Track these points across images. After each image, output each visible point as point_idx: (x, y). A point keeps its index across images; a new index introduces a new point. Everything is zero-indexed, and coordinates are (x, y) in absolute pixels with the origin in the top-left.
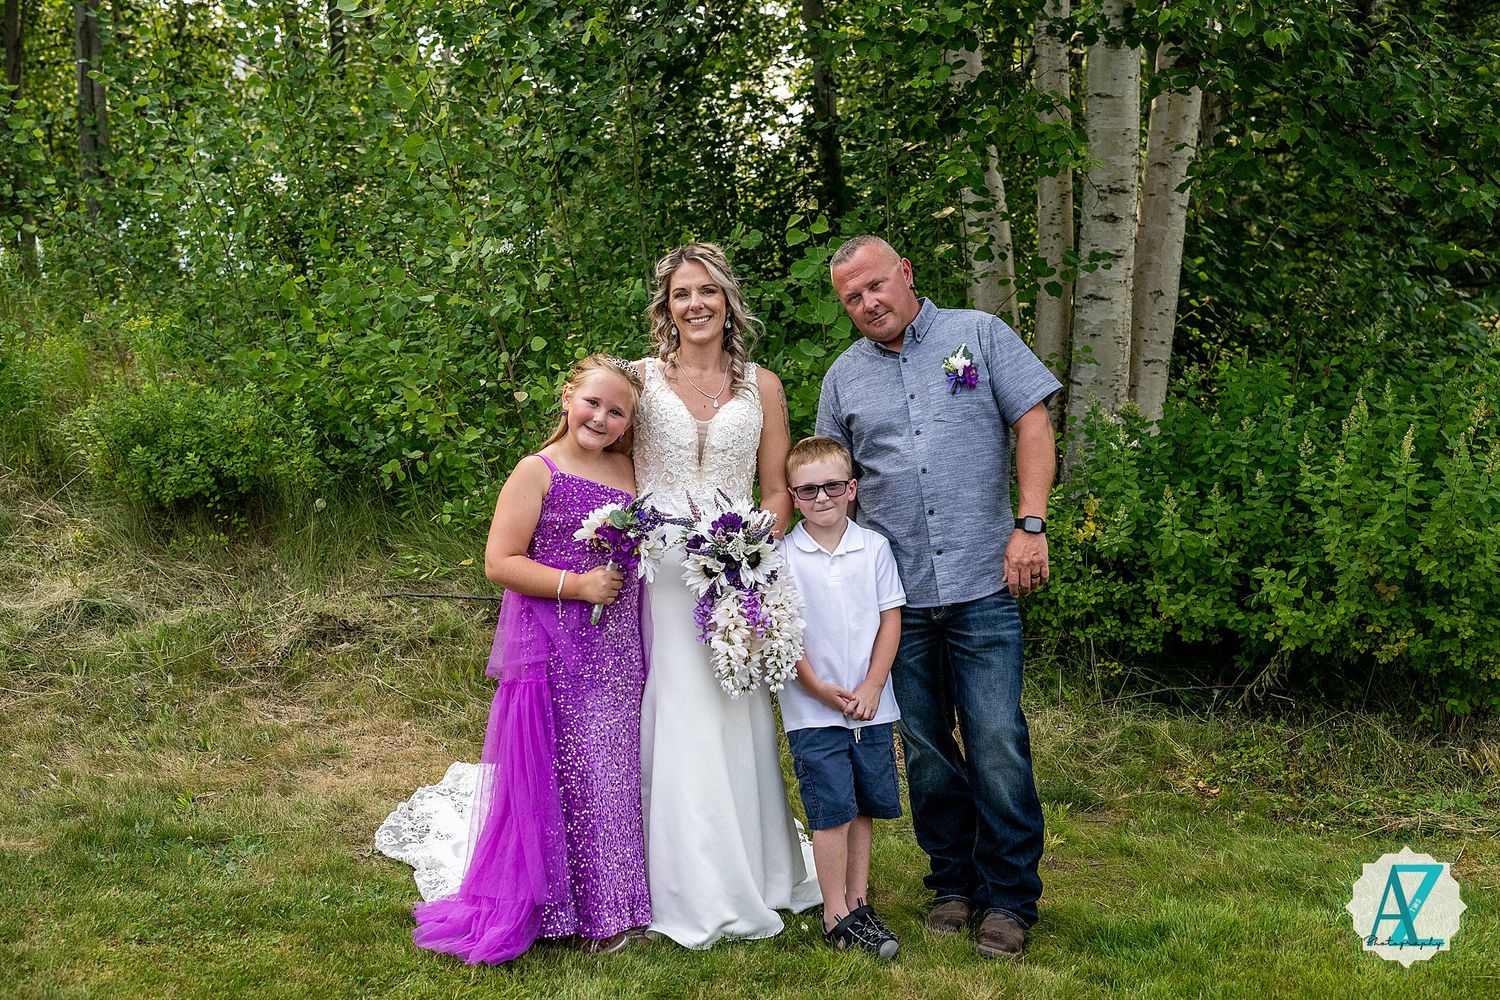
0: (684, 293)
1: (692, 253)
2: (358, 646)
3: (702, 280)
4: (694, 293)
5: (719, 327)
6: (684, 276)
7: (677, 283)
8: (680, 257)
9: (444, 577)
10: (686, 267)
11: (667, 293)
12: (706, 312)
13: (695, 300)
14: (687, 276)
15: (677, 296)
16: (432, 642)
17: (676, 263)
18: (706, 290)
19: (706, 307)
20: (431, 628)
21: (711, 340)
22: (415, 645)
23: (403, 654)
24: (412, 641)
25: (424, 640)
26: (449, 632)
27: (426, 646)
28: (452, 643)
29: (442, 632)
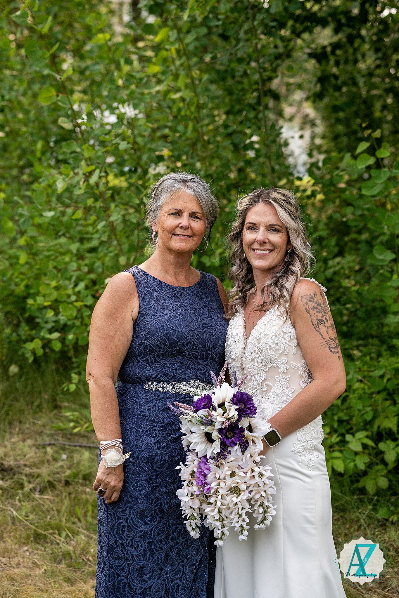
0: (254, 227)
1: (268, 197)
2: (8, 483)
3: (271, 219)
4: (262, 229)
5: (278, 258)
6: (257, 214)
8: (257, 199)
10: (260, 207)
11: (242, 224)
12: (268, 246)
13: (261, 235)
14: (259, 214)
15: (249, 228)
16: (67, 483)
17: (254, 201)
18: (272, 228)
19: (270, 242)
20: (68, 472)
22: (51, 485)
23: (42, 492)
24: (49, 482)
25: (60, 481)
26: (81, 476)
27: (59, 486)
28: (82, 485)
29: (76, 475)
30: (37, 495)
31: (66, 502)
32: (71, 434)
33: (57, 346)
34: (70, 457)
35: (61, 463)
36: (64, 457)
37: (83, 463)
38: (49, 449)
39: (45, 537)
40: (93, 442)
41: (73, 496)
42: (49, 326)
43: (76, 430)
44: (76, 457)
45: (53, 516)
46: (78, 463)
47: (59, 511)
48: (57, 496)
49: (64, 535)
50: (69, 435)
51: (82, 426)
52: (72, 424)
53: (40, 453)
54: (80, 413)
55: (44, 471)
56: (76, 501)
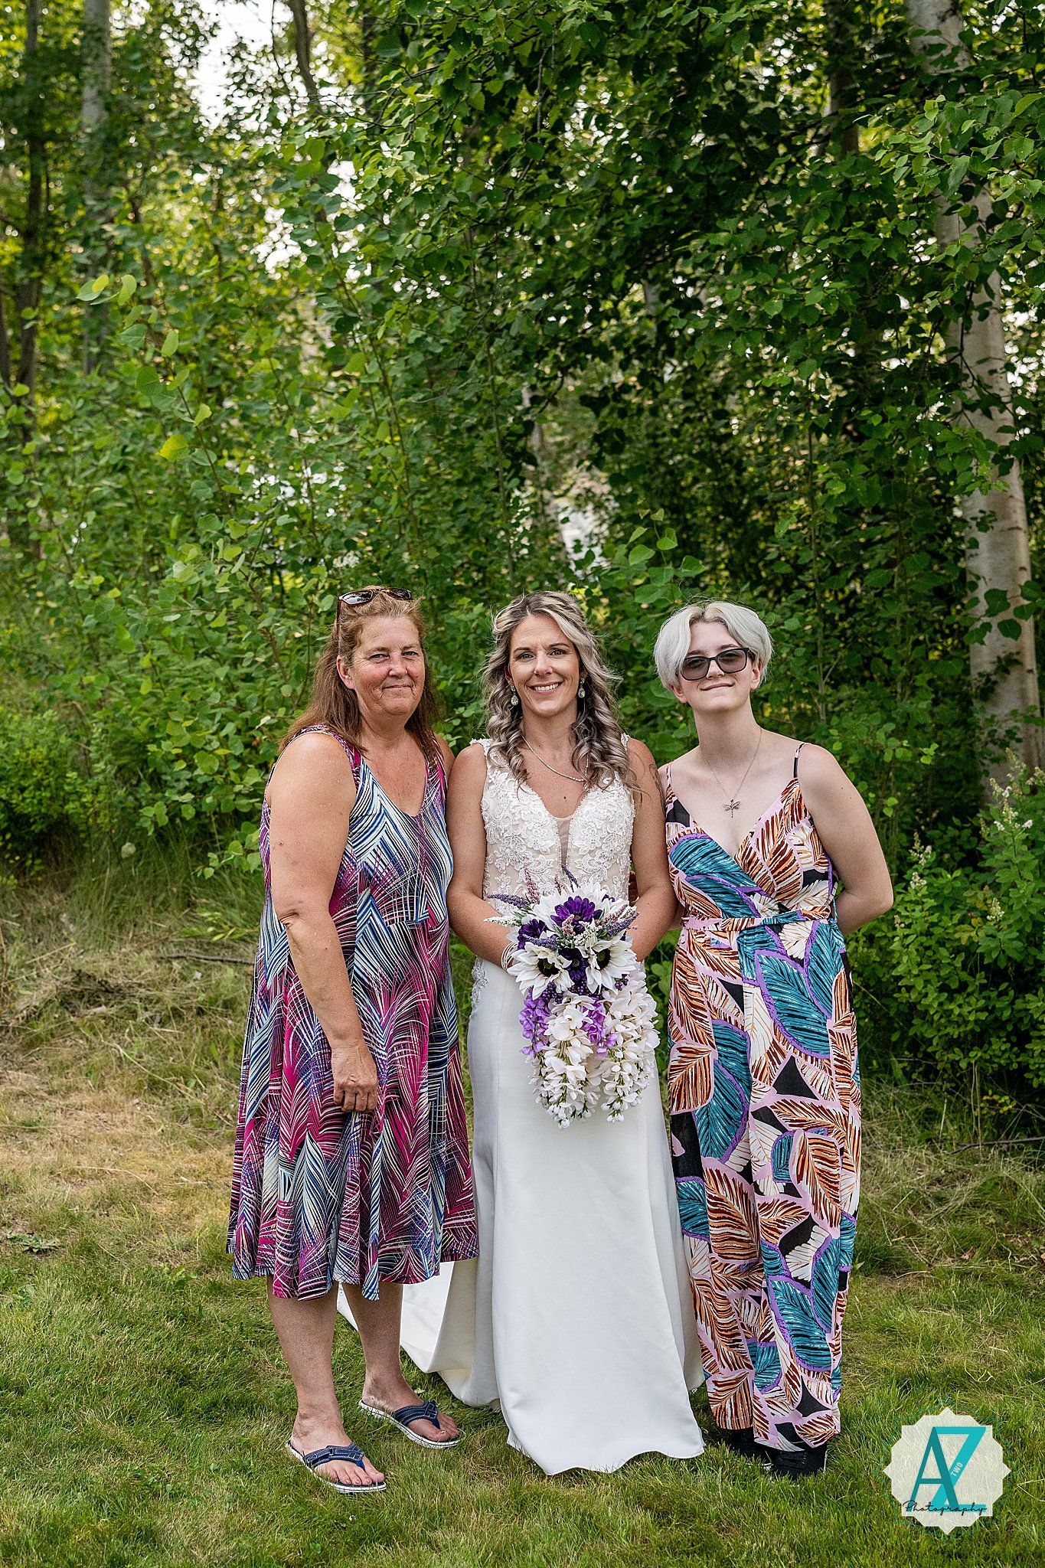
0: (527, 654)
1: (539, 605)
2: (114, 1010)
3: (551, 637)
4: (541, 654)
5: (571, 694)
6: (527, 632)
7: (520, 641)
8: (523, 609)
9: (242, 939)
10: (530, 621)
11: (507, 653)
12: (554, 678)
13: (542, 662)
14: (532, 632)
15: (518, 657)
16: (200, 1012)
17: (518, 616)
18: (555, 651)
19: (556, 672)
20: (202, 997)
21: (562, 711)
22: (177, 1014)
23: (162, 1024)
24: (174, 1009)
25: (190, 1009)
26: (220, 1002)
27: (188, 1016)
28: (221, 1015)
29: (213, 1002)
30: (156, 1028)
31: (198, 1038)
32: (209, 944)
33: (189, 813)
34: (207, 976)
35: (192, 984)
36: (198, 975)
37: (223, 983)
38: (175, 964)
39: (165, 1085)
40: (241, 956)
41: (207, 1030)
42: (182, 785)
43: (216, 938)
44: (215, 975)
45: (179, 1057)
46: (218, 984)
47: (186, 1051)
48: (185, 1029)
49: (193, 1084)
50: (206, 945)
51: (226, 932)
52: (211, 929)
53: (162, 970)
54: (224, 914)
55: (167, 994)
56: (212, 1037)
